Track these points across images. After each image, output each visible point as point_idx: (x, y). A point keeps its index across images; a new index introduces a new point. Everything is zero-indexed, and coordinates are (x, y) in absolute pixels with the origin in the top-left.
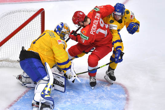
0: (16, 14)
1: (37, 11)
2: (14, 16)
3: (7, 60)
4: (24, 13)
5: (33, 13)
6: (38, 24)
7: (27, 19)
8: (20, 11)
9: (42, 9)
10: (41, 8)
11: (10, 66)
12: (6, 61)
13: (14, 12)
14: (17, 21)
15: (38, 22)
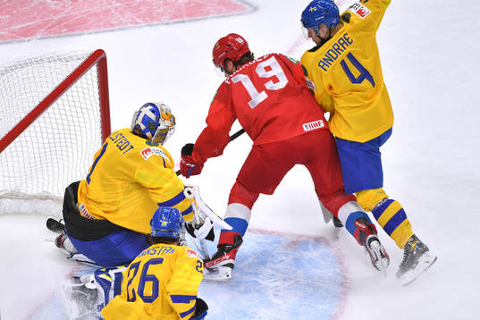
0: (30, 68)
1: (86, 57)
2: (26, 76)
3: (14, 195)
4: (52, 64)
5: (76, 64)
6: (91, 93)
7: (61, 81)
8: (39, 61)
9: (100, 52)
10: (95, 50)
11: (22, 210)
12: (12, 198)
13: (22, 65)
14: (33, 89)
15: (90, 87)
